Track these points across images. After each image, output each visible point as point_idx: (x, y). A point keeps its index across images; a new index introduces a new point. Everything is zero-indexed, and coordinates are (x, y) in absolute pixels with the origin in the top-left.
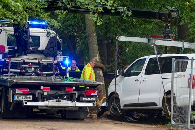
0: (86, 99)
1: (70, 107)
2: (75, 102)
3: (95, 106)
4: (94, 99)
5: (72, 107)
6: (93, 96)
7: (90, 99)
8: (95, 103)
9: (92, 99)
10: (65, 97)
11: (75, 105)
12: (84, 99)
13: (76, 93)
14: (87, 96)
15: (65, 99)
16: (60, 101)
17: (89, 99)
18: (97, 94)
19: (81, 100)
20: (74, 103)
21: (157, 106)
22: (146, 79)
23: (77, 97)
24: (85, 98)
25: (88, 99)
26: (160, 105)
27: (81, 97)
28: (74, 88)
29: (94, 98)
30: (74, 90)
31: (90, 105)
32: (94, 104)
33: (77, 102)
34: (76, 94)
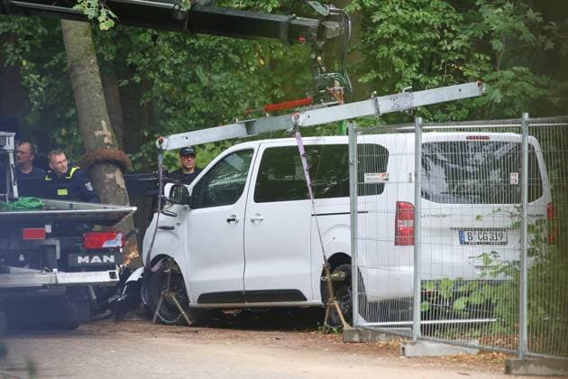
0: (86, 259)
1: (39, 288)
2: (55, 270)
3: (118, 279)
4: (112, 259)
5: (45, 286)
6: (108, 251)
7: (99, 261)
8: (117, 272)
9: (106, 258)
10: (22, 258)
11: (54, 282)
12: (80, 260)
13: (57, 243)
14: (91, 253)
15: (21, 265)
16: (8, 272)
17: (96, 259)
18: (119, 244)
19: (71, 264)
20: (49, 275)
21: (305, 299)
22: (261, 217)
23: (58, 256)
24: (83, 257)
25: (93, 261)
26: (314, 297)
27: (71, 256)
28: (48, 229)
29: (112, 257)
30: (48, 236)
31: (103, 277)
32: (113, 275)
33: (60, 270)
34: (54, 247)
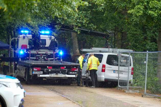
0: (72, 73)
4: (76, 73)
5: (64, 77)
6: (75, 72)
10: (60, 72)
12: (71, 73)
13: (67, 70)
14: (72, 72)
15: (60, 73)
16: (58, 74)
17: (73, 73)
19: (69, 74)
20: (65, 75)
23: (67, 72)
27: (69, 72)
28: (65, 67)
30: (65, 68)
31: (74, 76)
32: (76, 76)
33: (67, 74)
34: (66, 70)
